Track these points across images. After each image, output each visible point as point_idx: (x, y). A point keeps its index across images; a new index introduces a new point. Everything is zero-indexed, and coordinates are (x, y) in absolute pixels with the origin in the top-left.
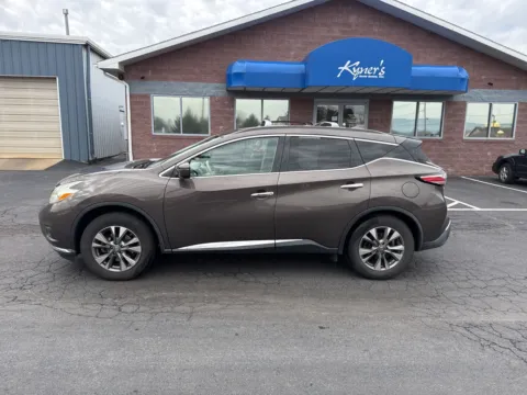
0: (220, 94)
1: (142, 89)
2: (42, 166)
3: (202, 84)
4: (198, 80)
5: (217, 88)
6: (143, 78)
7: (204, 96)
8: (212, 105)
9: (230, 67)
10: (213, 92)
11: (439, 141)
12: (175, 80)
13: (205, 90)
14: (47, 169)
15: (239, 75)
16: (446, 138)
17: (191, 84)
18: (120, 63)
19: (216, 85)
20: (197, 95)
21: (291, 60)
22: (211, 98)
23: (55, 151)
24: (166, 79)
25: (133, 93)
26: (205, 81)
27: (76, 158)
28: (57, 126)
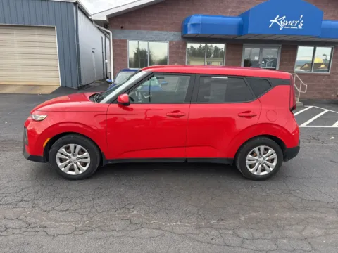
0: (176, 40)
1: (121, 35)
2: (48, 91)
3: (165, 32)
4: (162, 29)
5: (175, 35)
6: (122, 28)
7: (165, 41)
8: (170, 48)
9: (188, 20)
10: (172, 38)
12: (145, 29)
13: (166, 37)
14: (53, 93)
15: (194, 25)
17: (156, 32)
18: (108, 16)
19: (176, 33)
20: (160, 40)
21: (228, 15)
22: (170, 42)
23: (54, 80)
24: (139, 29)
25: (115, 38)
26: (166, 30)
27: (69, 85)
28: (56, 62)
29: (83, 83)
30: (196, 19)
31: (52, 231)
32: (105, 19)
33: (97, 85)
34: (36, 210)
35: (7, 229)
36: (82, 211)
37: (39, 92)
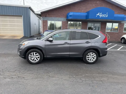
0: (65, 21)
1: (45, 19)
2: (19, 38)
3: (61, 18)
4: (60, 17)
6: (46, 16)
7: (61, 21)
8: (62, 23)
9: (69, 14)
10: (63, 20)
11: (117, 33)
12: (54, 17)
14: (21, 39)
15: (70, 16)
16: (119, 32)
17: (57, 18)
18: (41, 12)
19: (64, 18)
20: (59, 21)
21: (82, 12)
22: (62, 21)
23: (22, 34)
24: (51, 17)
25: (43, 20)
26: (61, 17)
27: (27, 36)
28: (22, 28)
29: (32, 35)
30: (71, 14)
31: (26, 78)
32: (40, 13)
33: (37, 36)
34: (20, 73)
35: (12, 78)
36: (34, 74)
37: (16, 38)
